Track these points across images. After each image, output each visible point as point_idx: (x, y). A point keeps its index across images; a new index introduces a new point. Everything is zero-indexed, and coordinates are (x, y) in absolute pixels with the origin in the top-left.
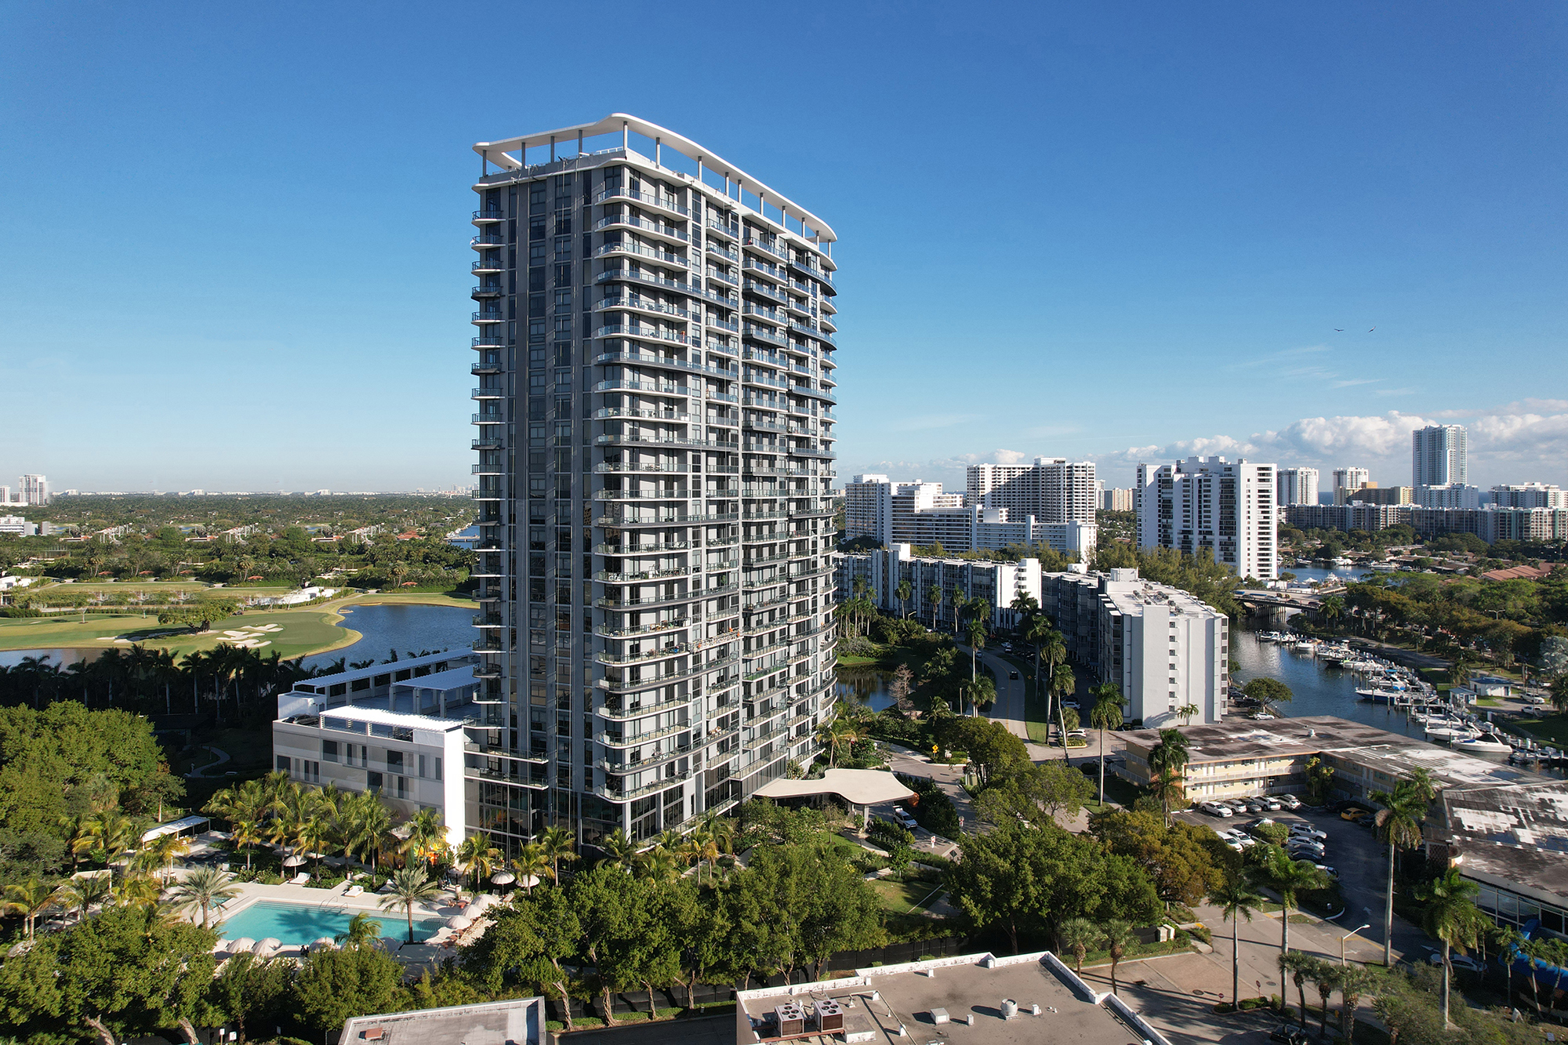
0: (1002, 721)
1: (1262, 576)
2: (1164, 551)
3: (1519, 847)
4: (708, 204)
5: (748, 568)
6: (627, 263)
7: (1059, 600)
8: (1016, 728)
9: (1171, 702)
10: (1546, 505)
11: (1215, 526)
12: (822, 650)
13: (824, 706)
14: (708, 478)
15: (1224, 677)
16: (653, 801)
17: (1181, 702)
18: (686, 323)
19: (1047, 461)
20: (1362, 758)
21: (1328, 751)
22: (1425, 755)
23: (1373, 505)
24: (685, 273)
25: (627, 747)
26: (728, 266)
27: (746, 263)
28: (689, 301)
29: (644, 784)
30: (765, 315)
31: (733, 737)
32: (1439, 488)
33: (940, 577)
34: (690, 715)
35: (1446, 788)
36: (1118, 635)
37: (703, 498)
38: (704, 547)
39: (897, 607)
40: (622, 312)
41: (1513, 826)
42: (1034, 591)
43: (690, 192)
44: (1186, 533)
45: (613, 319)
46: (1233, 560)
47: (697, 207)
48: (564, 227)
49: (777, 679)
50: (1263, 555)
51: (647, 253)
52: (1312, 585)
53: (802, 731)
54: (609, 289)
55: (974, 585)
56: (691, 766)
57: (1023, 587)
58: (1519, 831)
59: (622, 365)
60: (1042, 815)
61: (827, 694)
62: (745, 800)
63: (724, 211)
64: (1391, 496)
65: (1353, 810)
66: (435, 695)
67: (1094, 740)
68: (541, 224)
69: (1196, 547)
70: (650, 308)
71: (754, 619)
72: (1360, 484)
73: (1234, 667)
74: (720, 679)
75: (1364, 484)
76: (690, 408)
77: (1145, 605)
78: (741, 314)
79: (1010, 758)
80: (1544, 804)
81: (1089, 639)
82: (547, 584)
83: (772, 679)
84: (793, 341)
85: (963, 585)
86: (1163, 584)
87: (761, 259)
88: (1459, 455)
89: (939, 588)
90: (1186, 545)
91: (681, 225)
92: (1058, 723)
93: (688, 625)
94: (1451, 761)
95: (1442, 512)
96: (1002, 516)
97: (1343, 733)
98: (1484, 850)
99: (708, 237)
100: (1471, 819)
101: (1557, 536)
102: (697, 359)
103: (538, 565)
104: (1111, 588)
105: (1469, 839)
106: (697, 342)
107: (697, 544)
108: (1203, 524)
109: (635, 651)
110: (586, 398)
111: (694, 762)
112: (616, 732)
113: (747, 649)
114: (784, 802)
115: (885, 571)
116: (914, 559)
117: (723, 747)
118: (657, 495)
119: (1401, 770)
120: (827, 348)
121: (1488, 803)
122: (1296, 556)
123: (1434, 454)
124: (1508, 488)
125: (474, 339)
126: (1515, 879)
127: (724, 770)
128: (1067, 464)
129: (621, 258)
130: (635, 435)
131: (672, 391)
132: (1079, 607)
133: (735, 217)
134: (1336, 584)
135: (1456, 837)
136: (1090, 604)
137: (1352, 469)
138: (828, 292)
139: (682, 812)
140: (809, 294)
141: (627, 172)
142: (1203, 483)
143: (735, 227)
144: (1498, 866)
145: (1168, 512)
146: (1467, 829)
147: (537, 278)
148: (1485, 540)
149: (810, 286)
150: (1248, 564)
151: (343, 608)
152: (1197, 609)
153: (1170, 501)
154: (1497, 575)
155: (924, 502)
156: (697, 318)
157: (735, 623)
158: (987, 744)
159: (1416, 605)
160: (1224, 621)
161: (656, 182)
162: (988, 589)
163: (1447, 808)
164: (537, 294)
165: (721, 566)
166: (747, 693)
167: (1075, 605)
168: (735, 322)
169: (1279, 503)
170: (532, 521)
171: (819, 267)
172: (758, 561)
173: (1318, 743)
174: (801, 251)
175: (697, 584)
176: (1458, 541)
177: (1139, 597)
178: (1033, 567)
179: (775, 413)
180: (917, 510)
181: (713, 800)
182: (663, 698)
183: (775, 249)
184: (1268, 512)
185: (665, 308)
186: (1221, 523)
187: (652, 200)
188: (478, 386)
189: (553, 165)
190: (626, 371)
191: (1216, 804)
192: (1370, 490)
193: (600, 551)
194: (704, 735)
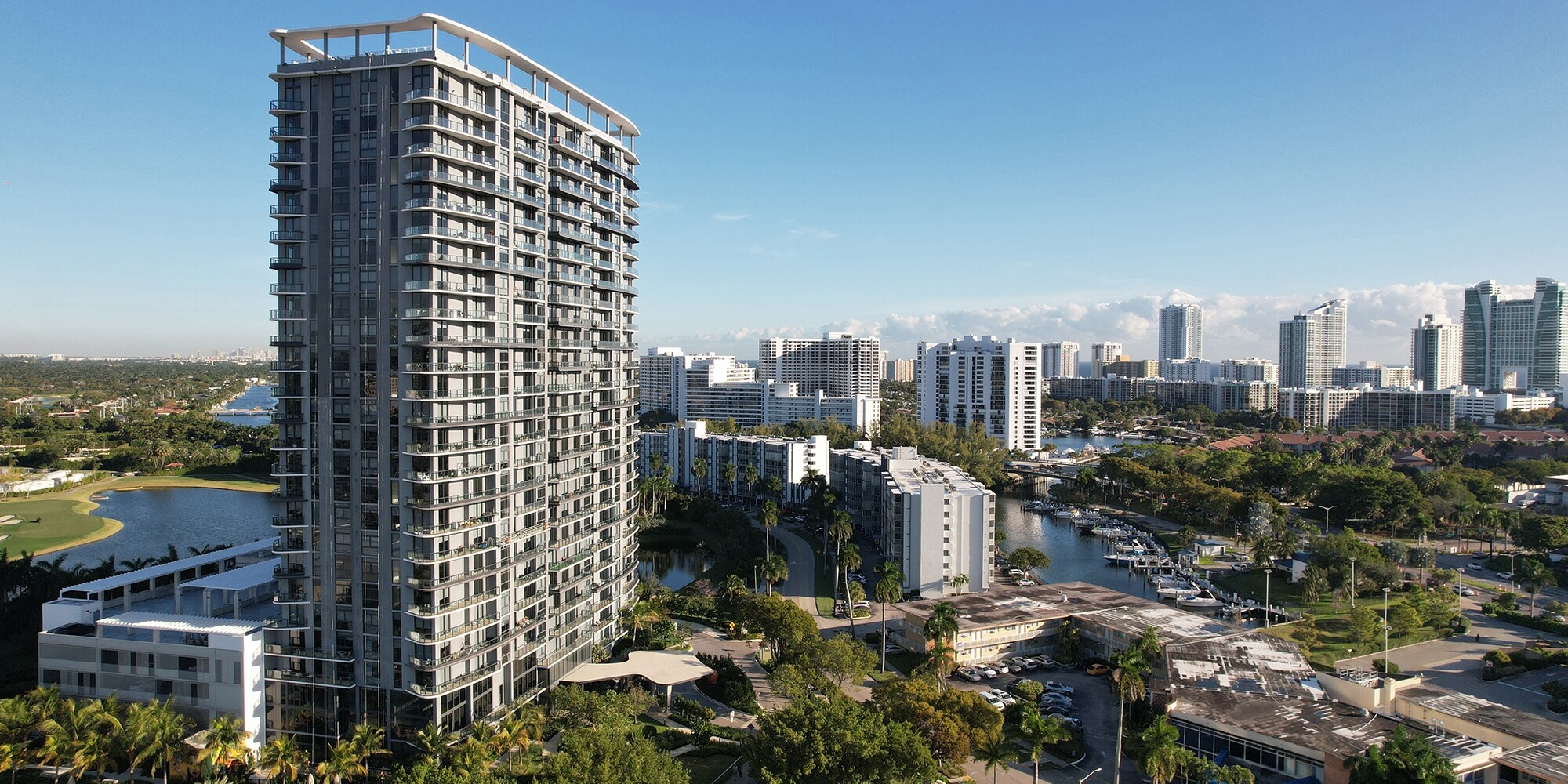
0: (793, 598)
1: (1027, 447)
2: (940, 426)
3: (1219, 690)
4: (516, 102)
5: (553, 459)
6: (435, 162)
7: (846, 476)
8: (805, 604)
9: (945, 572)
10: (1262, 380)
11: (986, 401)
12: (625, 536)
13: (627, 590)
14: (515, 374)
15: (991, 548)
16: (464, 694)
17: (953, 572)
18: (494, 222)
19: (835, 336)
20: (1105, 619)
21: (1077, 614)
22: (1154, 614)
23: (1125, 378)
24: (493, 172)
25: (438, 644)
26: (535, 164)
27: (553, 160)
28: (497, 201)
29: (453, 677)
30: (569, 211)
31: (540, 627)
32: (1180, 361)
33: (734, 454)
34: (499, 609)
35: (1169, 643)
36: (899, 512)
37: (511, 395)
38: (511, 442)
39: (692, 484)
40: (430, 212)
41: (1216, 672)
42: (823, 468)
43: (498, 92)
44: (961, 407)
45: (422, 219)
46: (1002, 432)
47: (505, 107)
48: (370, 123)
49: (582, 567)
50: (1029, 427)
51: (455, 152)
52: (1071, 455)
53: (606, 615)
54: (417, 189)
55: (766, 462)
56: (500, 657)
57: (813, 463)
58: (1220, 677)
59: (431, 266)
60: (830, 685)
61: (629, 578)
62: (552, 687)
63: (531, 110)
64: (1140, 368)
65: (1096, 666)
66: (225, 595)
67: (877, 610)
68: (345, 118)
69: (969, 421)
70: (459, 208)
71: (560, 509)
72: (1114, 358)
73: (1000, 536)
74: (528, 571)
75: (1118, 357)
76: (498, 306)
77: (924, 484)
78: (547, 212)
79: (802, 635)
80: (1241, 652)
81: (873, 513)
82: (353, 482)
83: (577, 569)
84: (597, 235)
85: (756, 462)
86: (940, 460)
87: (567, 156)
88: (1196, 330)
89: (734, 463)
90: (961, 418)
91: (490, 125)
92: (844, 597)
93: (497, 520)
94: (1175, 618)
95: (1181, 384)
96: (792, 390)
97: (1091, 597)
98: (1193, 695)
99: (516, 135)
100: (1186, 669)
101: (1270, 406)
102: (505, 258)
103: (342, 465)
104: (893, 466)
105: (1182, 687)
106: (504, 242)
107: (504, 441)
108: (976, 399)
109: (444, 546)
110: (393, 295)
111: (503, 653)
112: (426, 629)
113: (553, 539)
114: (591, 686)
115: (681, 448)
116: (709, 436)
117: (531, 637)
118: (465, 394)
119: (1135, 629)
120: (630, 241)
121: (1199, 654)
122: (1058, 426)
123: (1176, 331)
124: (1234, 363)
125: (272, 233)
126: (1213, 718)
127: (532, 660)
128: (853, 339)
129: (430, 158)
130: (443, 333)
131: (479, 291)
132: (864, 483)
133: (542, 116)
134: (1090, 454)
135: (1173, 686)
136: (874, 480)
137: (1108, 343)
138: (631, 186)
139: (491, 702)
140: (614, 190)
141: (436, 70)
142: (977, 361)
143: (542, 126)
144: (1202, 708)
145: (945, 387)
146: (1182, 678)
147: (341, 171)
148: (1215, 411)
149: (614, 182)
150: (1015, 438)
151: (94, 494)
152: (968, 485)
153: (947, 377)
154: (1222, 445)
155: (718, 375)
156: (505, 217)
157: (542, 515)
158: (781, 620)
159: (1155, 475)
160: (991, 496)
161: (465, 81)
162: (780, 466)
163: (1168, 661)
164: (340, 189)
165: (528, 460)
166: (553, 582)
167: (861, 481)
168: (541, 219)
169: (1044, 374)
170: (335, 420)
171: (623, 160)
172: (564, 453)
173: (1070, 608)
174: (606, 147)
175: (505, 479)
176: (1192, 411)
177: (918, 475)
178: (822, 443)
179: (580, 308)
180: (711, 384)
181: (520, 690)
182: (472, 592)
183: (583, 148)
184: (1033, 388)
185: (474, 209)
186: (992, 398)
187: (461, 100)
188: (276, 282)
189: (357, 59)
190: (435, 270)
191: (983, 666)
192: (1123, 363)
193: (410, 451)
194: (512, 626)
